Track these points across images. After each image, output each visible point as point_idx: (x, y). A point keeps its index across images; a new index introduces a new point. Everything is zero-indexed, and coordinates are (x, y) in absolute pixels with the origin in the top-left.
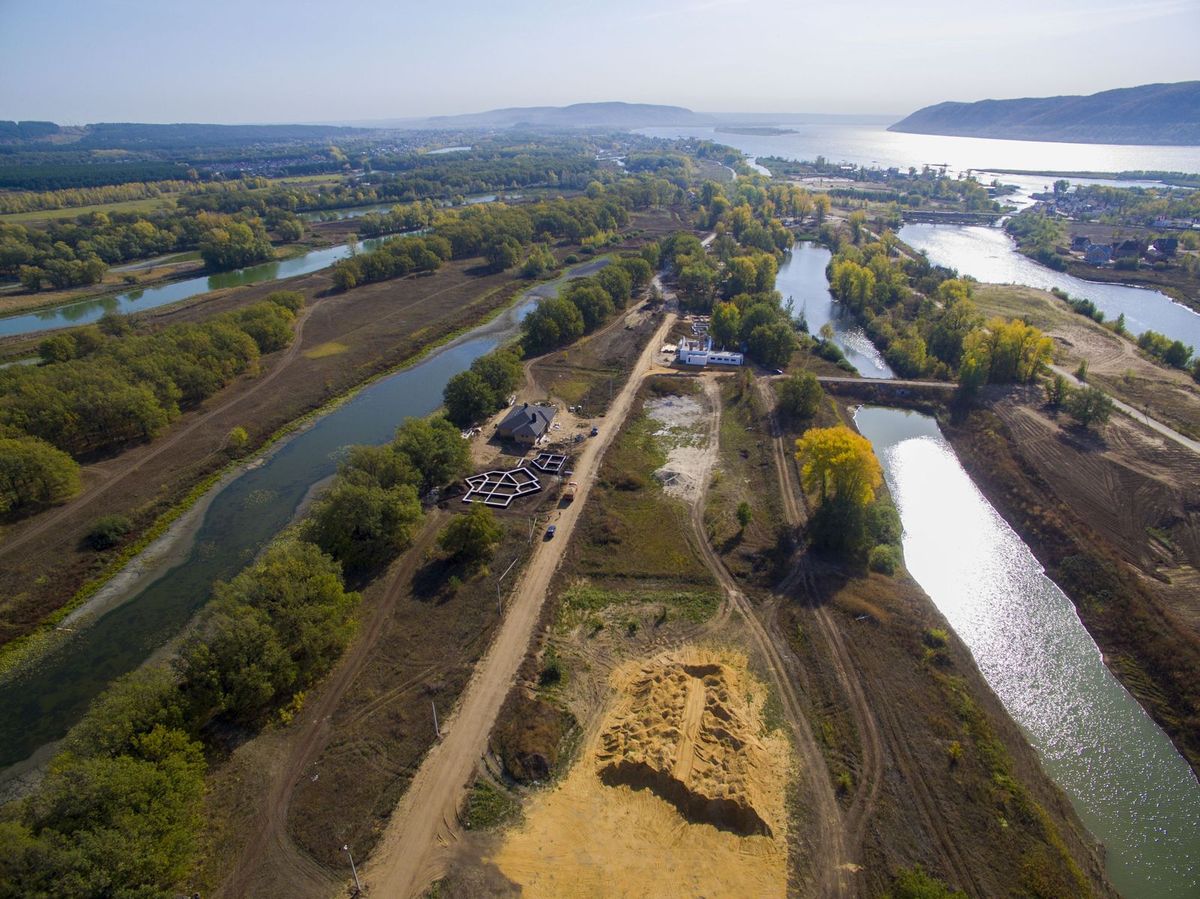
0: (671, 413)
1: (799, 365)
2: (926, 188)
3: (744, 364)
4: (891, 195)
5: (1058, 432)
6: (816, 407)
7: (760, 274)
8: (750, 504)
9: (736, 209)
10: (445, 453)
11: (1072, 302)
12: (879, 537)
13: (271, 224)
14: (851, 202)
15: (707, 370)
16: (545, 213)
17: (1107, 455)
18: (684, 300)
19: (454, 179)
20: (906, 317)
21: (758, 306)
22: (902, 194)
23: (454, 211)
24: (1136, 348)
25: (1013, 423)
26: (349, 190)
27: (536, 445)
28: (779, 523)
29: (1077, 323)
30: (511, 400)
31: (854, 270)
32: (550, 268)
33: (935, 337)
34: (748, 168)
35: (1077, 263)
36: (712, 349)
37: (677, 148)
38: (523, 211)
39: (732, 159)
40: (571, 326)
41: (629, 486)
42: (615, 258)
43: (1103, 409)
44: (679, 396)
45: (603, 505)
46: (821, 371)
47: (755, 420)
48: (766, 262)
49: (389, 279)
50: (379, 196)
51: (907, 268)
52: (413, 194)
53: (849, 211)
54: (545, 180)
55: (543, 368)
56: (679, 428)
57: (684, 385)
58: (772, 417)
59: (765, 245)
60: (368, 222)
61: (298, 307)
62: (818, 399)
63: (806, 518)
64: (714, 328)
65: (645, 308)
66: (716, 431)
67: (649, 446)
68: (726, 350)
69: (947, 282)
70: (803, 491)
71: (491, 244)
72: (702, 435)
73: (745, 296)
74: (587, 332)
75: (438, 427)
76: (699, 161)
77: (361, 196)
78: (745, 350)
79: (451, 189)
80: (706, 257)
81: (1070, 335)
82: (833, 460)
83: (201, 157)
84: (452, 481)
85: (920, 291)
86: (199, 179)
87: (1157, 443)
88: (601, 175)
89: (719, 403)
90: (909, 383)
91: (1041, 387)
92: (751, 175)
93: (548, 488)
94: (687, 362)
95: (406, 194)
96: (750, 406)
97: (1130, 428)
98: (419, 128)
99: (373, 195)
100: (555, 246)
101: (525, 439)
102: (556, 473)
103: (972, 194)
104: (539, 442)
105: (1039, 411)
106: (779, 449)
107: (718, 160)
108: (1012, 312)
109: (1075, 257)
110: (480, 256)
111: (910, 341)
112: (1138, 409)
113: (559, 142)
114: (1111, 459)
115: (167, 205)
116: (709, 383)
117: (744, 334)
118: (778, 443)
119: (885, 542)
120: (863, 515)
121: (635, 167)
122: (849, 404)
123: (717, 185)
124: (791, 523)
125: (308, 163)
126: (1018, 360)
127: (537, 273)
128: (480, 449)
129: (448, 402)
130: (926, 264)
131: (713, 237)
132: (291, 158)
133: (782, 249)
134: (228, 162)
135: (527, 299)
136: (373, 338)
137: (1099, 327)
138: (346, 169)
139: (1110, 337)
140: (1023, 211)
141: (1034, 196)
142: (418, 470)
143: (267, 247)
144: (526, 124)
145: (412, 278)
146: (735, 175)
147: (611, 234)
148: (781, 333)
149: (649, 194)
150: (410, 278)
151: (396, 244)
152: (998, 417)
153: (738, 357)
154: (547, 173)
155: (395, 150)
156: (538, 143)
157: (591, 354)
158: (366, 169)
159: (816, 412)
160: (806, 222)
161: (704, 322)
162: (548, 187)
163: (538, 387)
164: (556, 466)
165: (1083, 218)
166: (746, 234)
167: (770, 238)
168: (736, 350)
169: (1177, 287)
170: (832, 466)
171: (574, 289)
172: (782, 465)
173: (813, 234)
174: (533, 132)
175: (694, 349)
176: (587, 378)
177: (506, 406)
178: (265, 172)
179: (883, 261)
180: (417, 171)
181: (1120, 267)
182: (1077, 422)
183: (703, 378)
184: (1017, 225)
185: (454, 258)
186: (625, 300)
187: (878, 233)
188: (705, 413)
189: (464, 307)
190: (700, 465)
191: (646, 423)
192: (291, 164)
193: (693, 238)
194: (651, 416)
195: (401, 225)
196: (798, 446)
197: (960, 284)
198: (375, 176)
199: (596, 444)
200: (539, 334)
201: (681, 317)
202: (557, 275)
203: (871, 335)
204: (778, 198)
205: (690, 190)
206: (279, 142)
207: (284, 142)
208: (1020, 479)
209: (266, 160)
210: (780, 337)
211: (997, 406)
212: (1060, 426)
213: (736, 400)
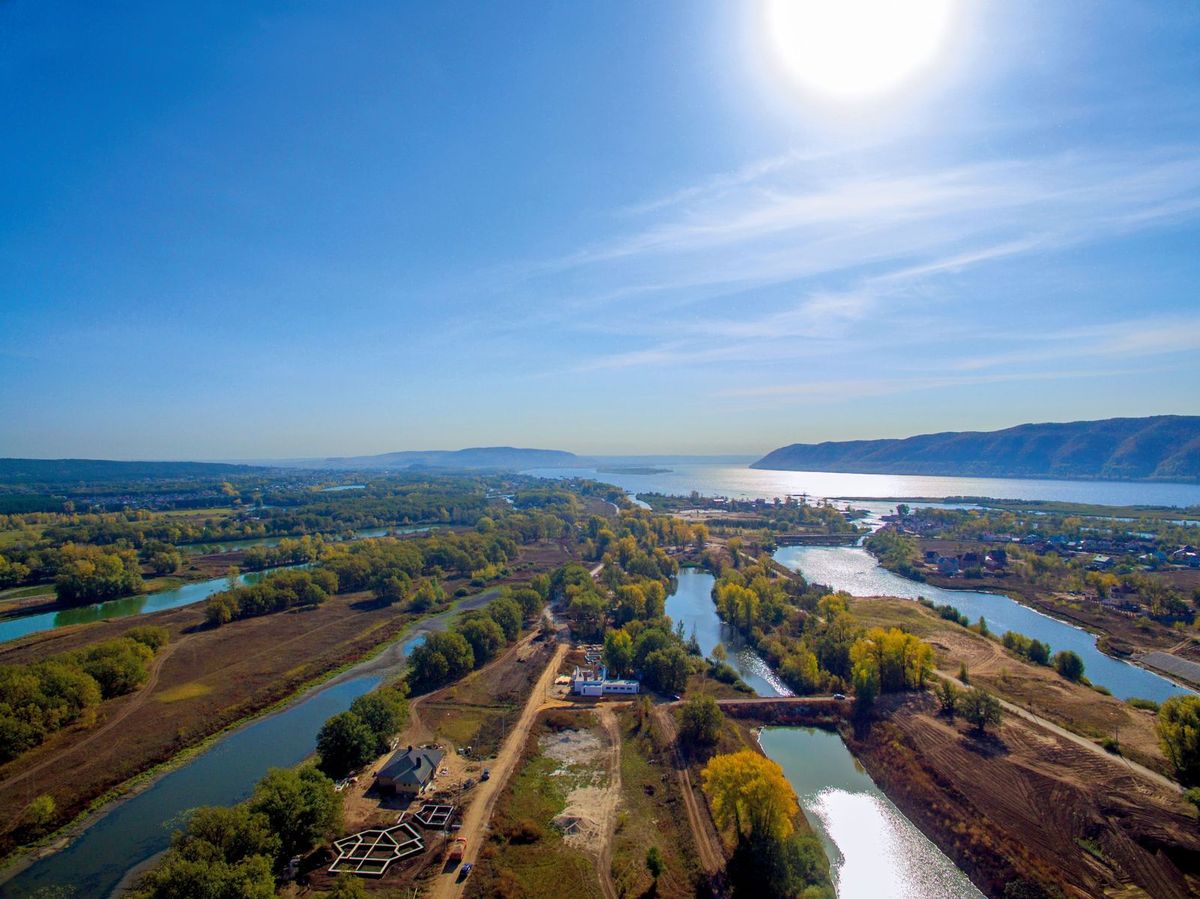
0: (569, 750)
1: (696, 689)
2: (791, 515)
3: (640, 693)
4: (762, 522)
5: (959, 738)
6: (718, 733)
7: (649, 601)
8: (660, 849)
9: (621, 540)
10: (313, 810)
11: (937, 610)
12: (806, 876)
13: (146, 556)
14: (727, 530)
15: (604, 701)
16: (436, 547)
17: (1011, 758)
18: (575, 629)
19: (346, 515)
20: (793, 634)
21: (650, 632)
22: (771, 521)
23: (343, 545)
24: (1003, 648)
25: (915, 732)
26: (237, 524)
27: (420, 795)
28: (695, 870)
29: (948, 629)
30: (394, 742)
31: (738, 591)
32: (439, 602)
33: (823, 651)
34: (630, 503)
35: (932, 574)
36: (607, 679)
37: (563, 487)
38: (413, 545)
39: (614, 495)
40: (461, 660)
41: (526, 838)
42: (506, 589)
43: (994, 712)
44: (576, 731)
45: (496, 864)
46: (719, 694)
47: (657, 751)
48: (654, 590)
49: (269, 613)
50: (268, 530)
51: (786, 587)
52: (303, 529)
53: (726, 538)
54: (437, 517)
55: (430, 706)
56: (577, 766)
57: (581, 718)
58: (675, 747)
59: (650, 573)
60: (253, 556)
61: (160, 644)
62: (719, 724)
63: (723, 861)
64: (608, 656)
65: (537, 639)
66: (617, 767)
67: (545, 790)
68: (622, 678)
69: (824, 598)
70: (716, 829)
71: (379, 577)
72: (603, 773)
73: (636, 622)
74: (477, 666)
75: (308, 778)
76: (583, 499)
77: (249, 530)
78: (641, 676)
79: (342, 524)
80: (596, 586)
81: (944, 640)
82: (744, 789)
83: (83, 490)
84: (317, 846)
85: (802, 608)
86: (74, 512)
87: (1051, 741)
88: (491, 511)
89: (617, 735)
90: (807, 699)
91: (931, 692)
92: (634, 509)
93: (432, 846)
94: (582, 693)
95: (295, 529)
96: (651, 737)
97: (1023, 728)
98: (316, 468)
99: (262, 529)
100: (445, 580)
101: (406, 789)
102: (441, 828)
103: (831, 519)
104: (423, 791)
105: (936, 717)
106: (685, 781)
107: (602, 497)
108: (889, 622)
109: (930, 569)
110: (369, 589)
111: (801, 657)
112: (1023, 708)
113: (451, 481)
114: (1015, 762)
115: (29, 537)
116: (606, 715)
117: (638, 661)
118: (684, 775)
119: (813, 882)
120: (785, 852)
121: (524, 504)
122: (751, 726)
123: (601, 519)
124: (708, 868)
125: (197, 498)
126: (904, 668)
127: (427, 606)
128: (354, 803)
129: (322, 748)
130: (804, 582)
131: (601, 567)
132: (181, 492)
133: (668, 576)
134: (112, 495)
135: (415, 633)
136: (242, 678)
137: (967, 630)
138: (236, 504)
139: (979, 639)
140: (877, 531)
141: (884, 519)
142: (277, 834)
143: (136, 581)
144: (420, 466)
145: (294, 612)
146: (618, 510)
147: (501, 566)
148: (675, 658)
149: (537, 528)
150: (291, 612)
151: (279, 578)
152: (899, 727)
153: (635, 685)
154: (439, 510)
155: (289, 487)
156: (430, 483)
157: (482, 689)
158: (258, 504)
159: (719, 738)
160: (687, 549)
161: (597, 651)
162: (439, 523)
163: (424, 727)
164: (442, 819)
165: (928, 536)
166: (633, 563)
167: (656, 566)
168: (631, 678)
169: (1019, 592)
170: (742, 795)
171: (464, 622)
172: (690, 799)
173: (696, 561)
174: (426, 473)
175: (589, 679)
176: (477, 715)
177: (388, 750)
178: (150, 505)
179: (763, 582)
180: (310, 506)
181: (968, 576)
182: (973, 726)
183: (600, 709)
184: (876, 543)
185: (341, 592)
186: (516, 631)
187: (755, 557)
188: (604, 747)
189: (347, 642)
190: (603, 806)
191: (542, 762)
192: (180, 498)
193: (582, 569)
194: (547, 754)
195: (289, 558)
196: (705, 777)
197: (837, 599)
198: (266, 510)
199: (488, 789)
200: (426, 670)
201: (574, 647)
202: (447, 608)
203: (763, 654)
204: (661, 528)
205: (576, 524)
206: (171, 477)
207: (176, 477)
208: (936, 793)
209: (153, 494)
210: (674, 661)
211: (895, 716)
212: (960, 732)
213: (636, 730)
